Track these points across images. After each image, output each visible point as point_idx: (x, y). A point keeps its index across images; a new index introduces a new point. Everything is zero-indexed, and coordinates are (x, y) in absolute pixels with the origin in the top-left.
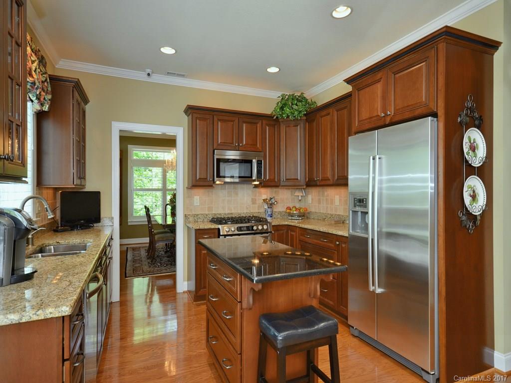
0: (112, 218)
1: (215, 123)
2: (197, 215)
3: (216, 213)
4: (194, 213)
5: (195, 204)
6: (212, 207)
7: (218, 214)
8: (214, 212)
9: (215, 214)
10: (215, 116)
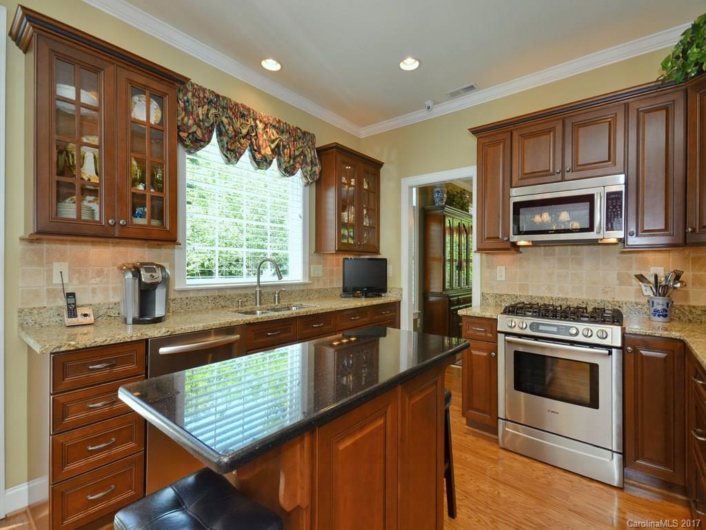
0: (401, 289)
1: (515, 144)
2: (501, 295)
3: (534, 295)
4: (496, 292)
5: (499, 279)
6: (528, 285)
7: (537, 297)
8: (531, 294)
9: (531, 296)
10: (514, 133)
